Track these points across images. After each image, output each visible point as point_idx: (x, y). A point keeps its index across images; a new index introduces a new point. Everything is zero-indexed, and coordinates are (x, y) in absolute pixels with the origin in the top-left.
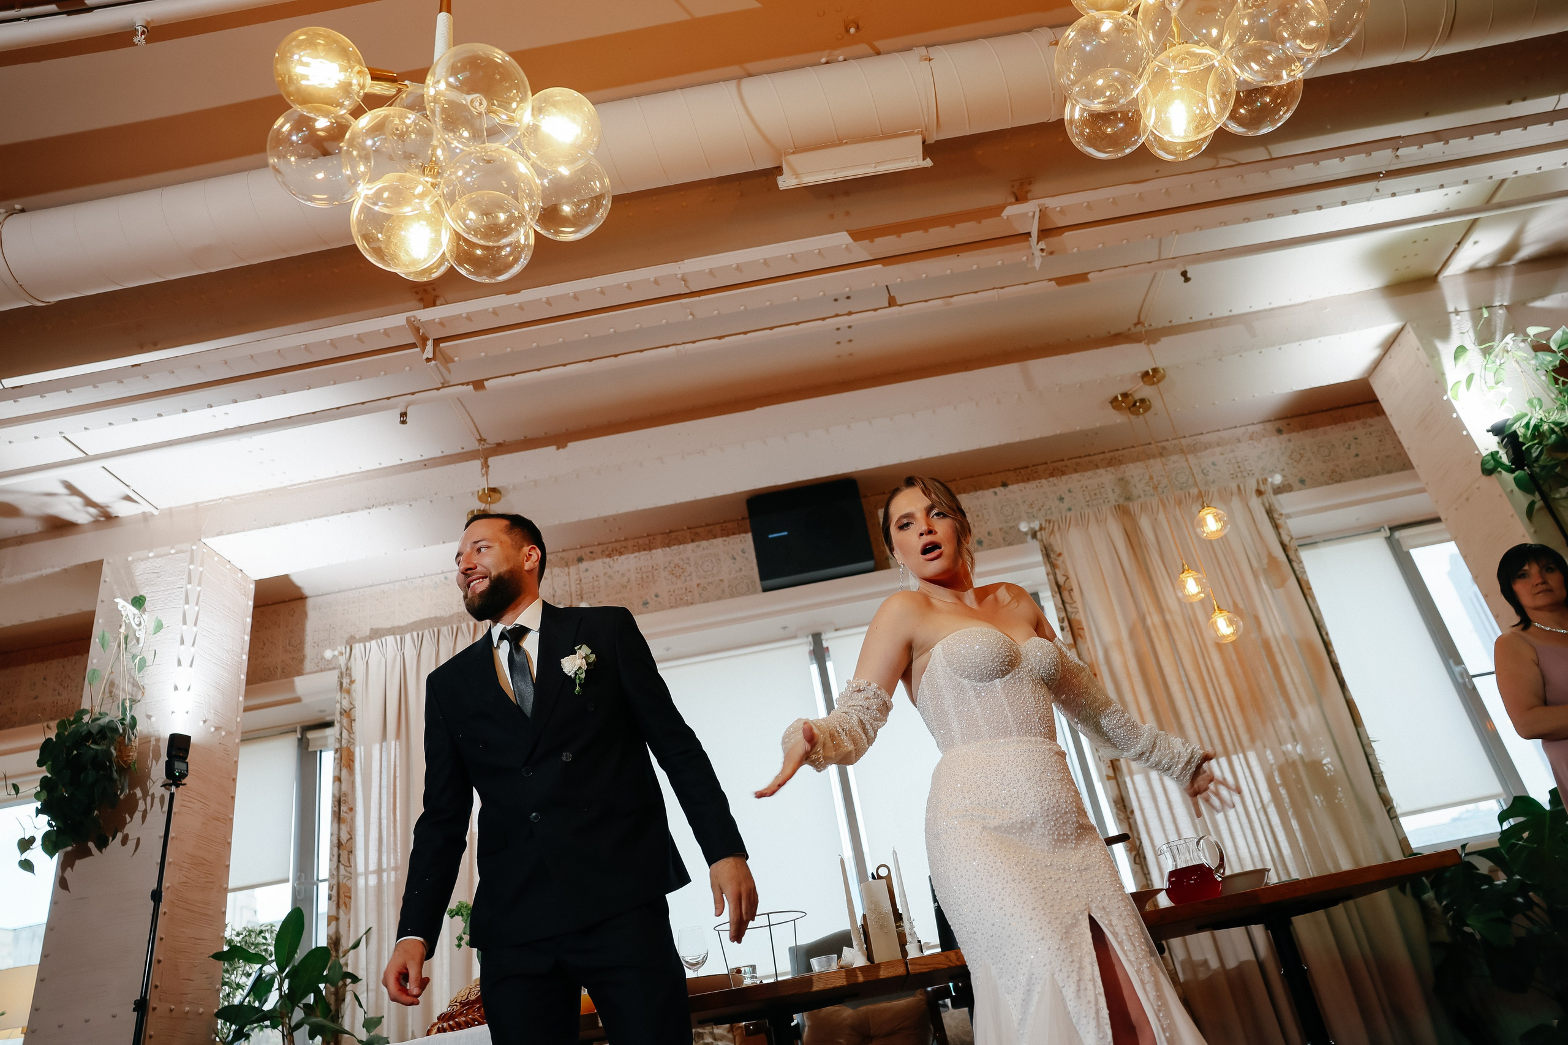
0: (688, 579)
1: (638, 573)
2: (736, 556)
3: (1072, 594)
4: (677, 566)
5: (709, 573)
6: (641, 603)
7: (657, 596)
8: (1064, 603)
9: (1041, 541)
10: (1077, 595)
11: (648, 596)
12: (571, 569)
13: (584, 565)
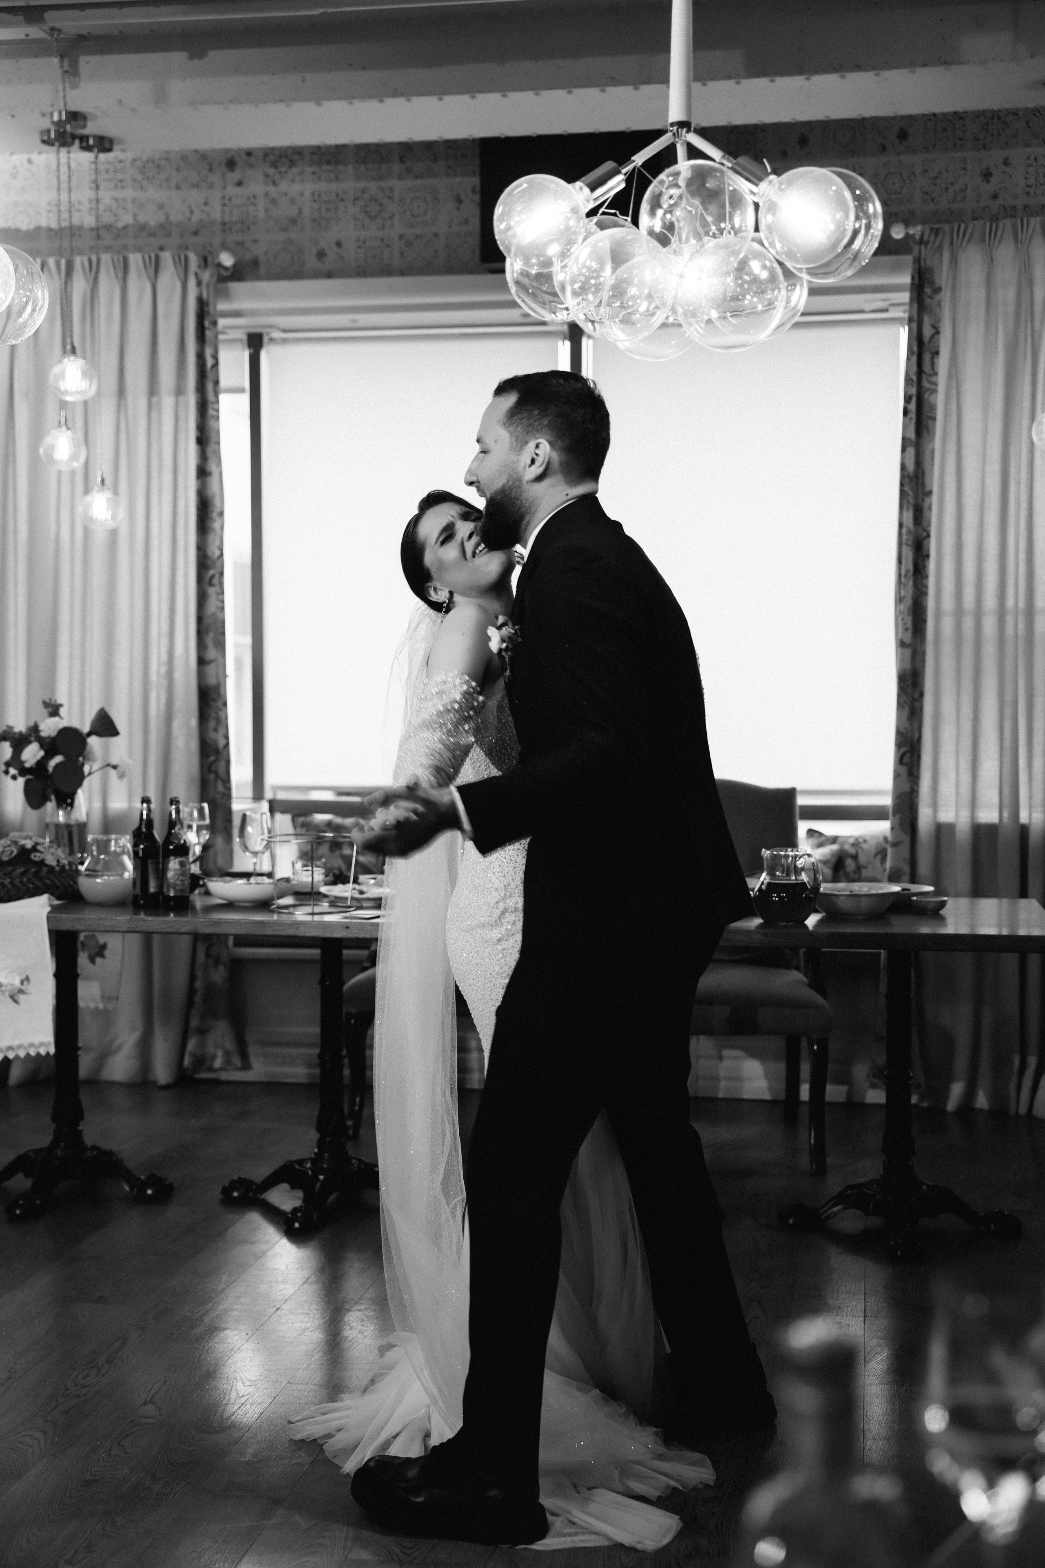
0: (388, 223)
1: (315, 201)
2: (463, 197)
3: (935, 361)
4: (374, 199)
5: (419, 219)
6: (315, 252)
7: (339, 244)
8: (920, 371)
9: (917, 261)
10: (943, 363)
11: (326, 241)
12: (216, 178)
13: (236, 175)
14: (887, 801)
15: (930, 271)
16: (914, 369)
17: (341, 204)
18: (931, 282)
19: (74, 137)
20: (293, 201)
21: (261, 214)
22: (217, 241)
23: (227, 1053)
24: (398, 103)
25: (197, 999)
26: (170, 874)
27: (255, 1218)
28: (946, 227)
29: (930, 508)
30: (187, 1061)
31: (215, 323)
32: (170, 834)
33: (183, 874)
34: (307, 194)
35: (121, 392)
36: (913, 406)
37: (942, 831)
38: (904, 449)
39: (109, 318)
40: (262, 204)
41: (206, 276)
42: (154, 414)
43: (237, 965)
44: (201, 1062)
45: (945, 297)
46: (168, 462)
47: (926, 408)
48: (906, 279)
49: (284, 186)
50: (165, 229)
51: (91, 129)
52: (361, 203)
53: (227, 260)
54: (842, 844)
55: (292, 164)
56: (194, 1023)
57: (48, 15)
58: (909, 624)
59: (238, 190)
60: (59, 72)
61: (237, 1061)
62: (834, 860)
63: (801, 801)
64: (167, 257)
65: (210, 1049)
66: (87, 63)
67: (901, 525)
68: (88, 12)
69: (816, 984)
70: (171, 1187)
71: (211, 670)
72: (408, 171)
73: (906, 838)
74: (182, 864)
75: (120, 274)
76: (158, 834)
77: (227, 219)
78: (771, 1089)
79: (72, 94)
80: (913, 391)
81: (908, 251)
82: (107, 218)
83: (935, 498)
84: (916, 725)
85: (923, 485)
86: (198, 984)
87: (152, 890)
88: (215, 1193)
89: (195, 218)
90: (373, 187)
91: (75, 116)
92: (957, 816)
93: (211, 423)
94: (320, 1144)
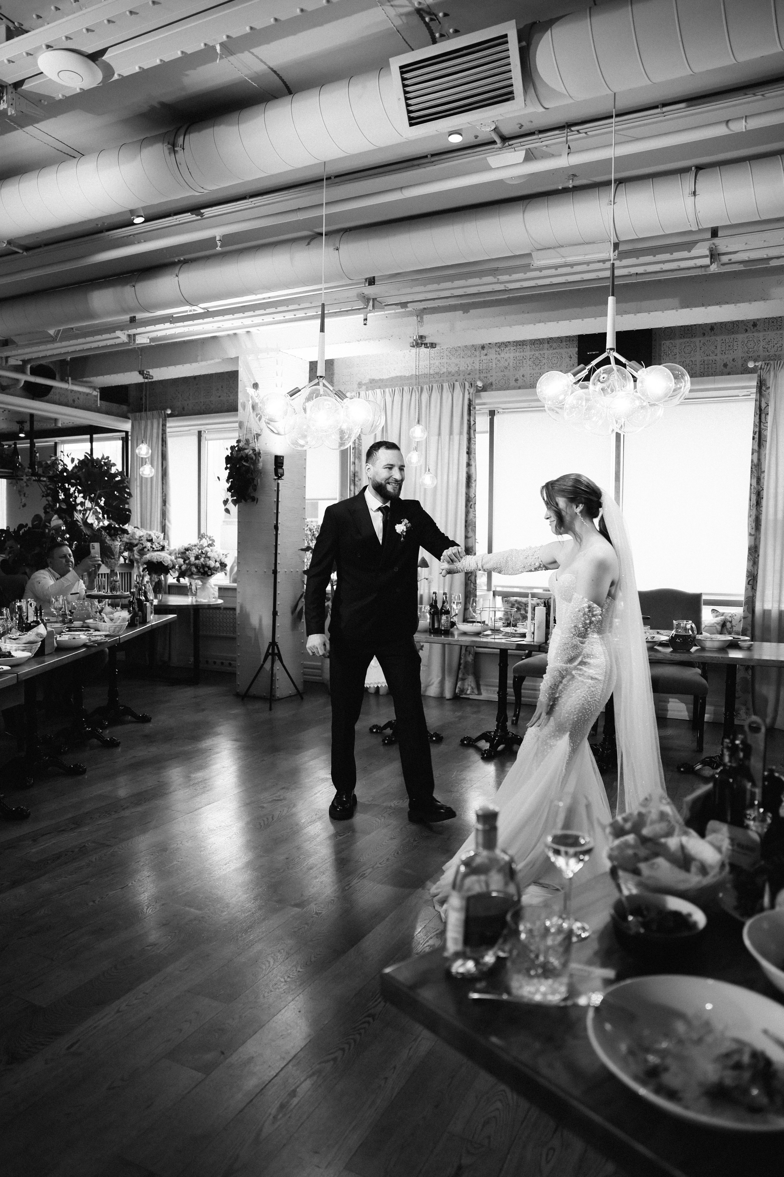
0: (543, 367)
1: (514, 359)
2: (572, 356)
3: (767, 417)
4: (537, 358)
5: (555, 365)
6: (514, 379)
7: (523, 376)
8: (760, 422)
9: (760, 376)
10: (770, 418)
11: (519, 375)
12: (477, 353)
13: (485, 352)
14: (742, 598)
15: (765, 380)
16: (758, 420)
17: (524, 361)
18: (765, 385)
19: (422, 344)
20: (506, 360)
21: (494, 366)
22: (477, 376)
23: (472, 688)
24: (541, 325)
25: (462, 667)
26: (442, 621)
27: (471, 751)
28: (772, 362)
29: (764, 478)
30: (457, 690)
31: (475, 408)
32: (443, 606)
33: (447, 621)
34: (512, 358)
35: (439, 434)
36: (757, 436)
37: (766, 613)
38: (752, 454)
39: (436, 406)
40: (494, 361)
41: (472, 391)
42: (451, 443)
43: (477, 655)
44: (462, 691)
45: (772, 391)
46: (456, 461)
47: (762, 437)
48: (754, 383)
49: (502, 355)
50: (458, 373)
51: (427, 341)
52: (532, 360)
53: (480, 384)
54: (726, 616)
55: (506, 346)
56: (460, 676)
57: (409, 305)
58: (754, 526)
59: (485, 357)
60: (416, 322)
61: (476, 692)
62: (722, 623)
63: (704, 597)
64: (457, 384)
65: (466, 686)
66: (426, 317)
67: (751, 485)
68: (423, 302)
69: (704, 675)
70: (442, 738)
71: (470, 540)
72: (551, 347)
73: (750, 616)
74: (447, 617)
75: (440, 391)
76: (439, 606)
77: (481, 368)
78: (689, 716)
79: (421, 329)
80: (757, 430)
81: (756, 372)
82: (437, 370)
83: (766, 474)
84: (756, 568)
85: (761, 468)
86: (462, 661)
87: (436, 627)
88: (458, 741)
89: (469, 368)
90: (537, 353)
91: (421, 337)
92: (772, 607)
93: (472, 446)
94: (497, 726)
